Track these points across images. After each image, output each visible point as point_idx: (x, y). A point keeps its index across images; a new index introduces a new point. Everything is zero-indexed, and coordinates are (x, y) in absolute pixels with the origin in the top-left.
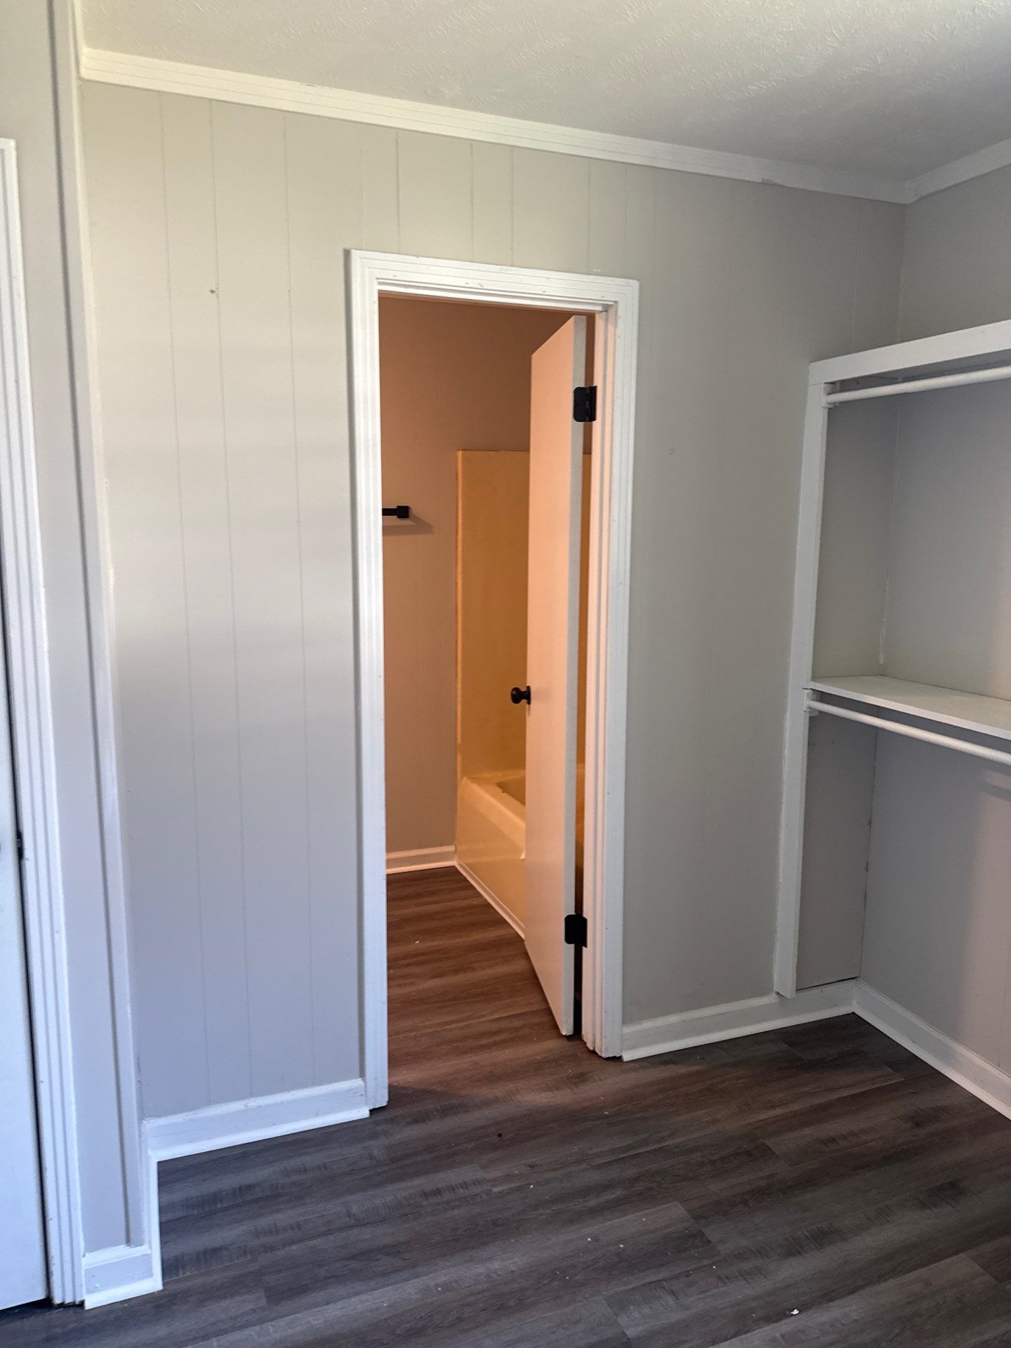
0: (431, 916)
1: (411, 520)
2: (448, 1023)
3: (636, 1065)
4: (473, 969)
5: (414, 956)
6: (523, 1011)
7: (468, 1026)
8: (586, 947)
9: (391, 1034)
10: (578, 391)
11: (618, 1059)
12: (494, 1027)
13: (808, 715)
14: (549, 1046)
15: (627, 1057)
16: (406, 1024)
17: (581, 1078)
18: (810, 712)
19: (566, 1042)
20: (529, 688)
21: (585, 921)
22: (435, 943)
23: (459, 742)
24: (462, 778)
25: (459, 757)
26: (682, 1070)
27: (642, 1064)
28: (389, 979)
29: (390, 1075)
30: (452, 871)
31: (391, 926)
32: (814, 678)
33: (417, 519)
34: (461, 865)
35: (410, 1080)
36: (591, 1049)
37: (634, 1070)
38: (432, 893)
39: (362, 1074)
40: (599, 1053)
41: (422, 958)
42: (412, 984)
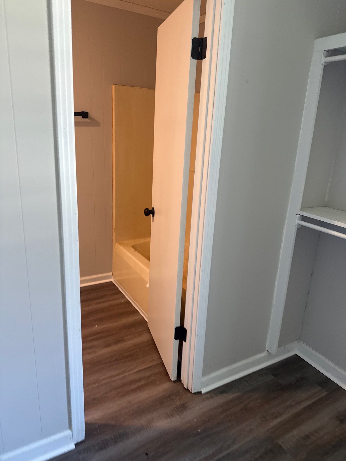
0: (102, 310)
1: (89, 119)
2: (114, 376)
3: (208, 396)
4: (124, 341)
5: (94, 334)
6: (150, 365)
7: (124, 377)
8: (185, 341)
9: (86, 386)
10: (195, 41)
11: (199, 393)
12: (137, 377)
13: (297, 227)
14: (165, 386)
15: (203, 391)
16: (93, 378)
17: (183, 407)
18: (298, 226)
19: (173, 384)
20: (153, 208)
21: (185, 331)
22: (106, 326)
23: (114, 227)
24: (115, 243)
25: (114, 234)
26: (230, 396)
27: (211, 395)
28: (83, 349)
29: (86, 415)
30: (111, 284)
31: (84, 317)
32: (302, 209)
33: (92, 119)
34: (115, 281)
35: (96, 417)
36: (186, 388)
37: (208, 399)
38: (102, 297)
39: (70, 427)
40: (190, 391)
41: (98, 336)
42: (94, 352)
